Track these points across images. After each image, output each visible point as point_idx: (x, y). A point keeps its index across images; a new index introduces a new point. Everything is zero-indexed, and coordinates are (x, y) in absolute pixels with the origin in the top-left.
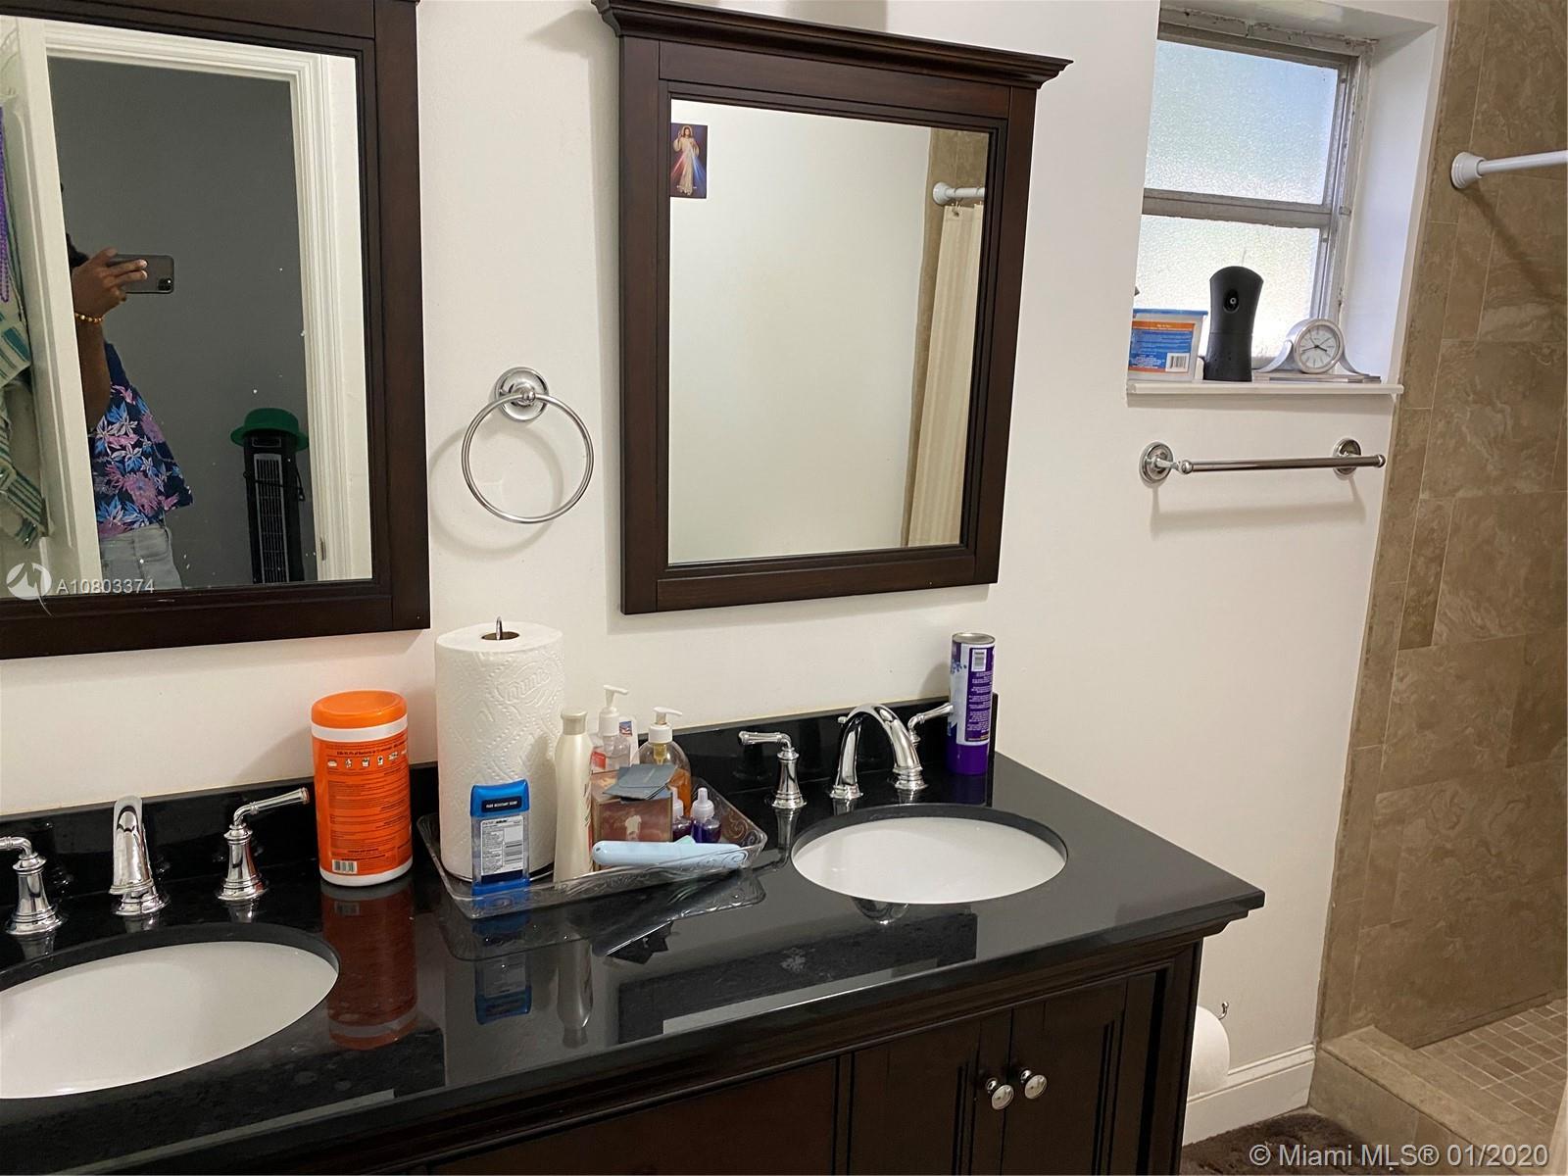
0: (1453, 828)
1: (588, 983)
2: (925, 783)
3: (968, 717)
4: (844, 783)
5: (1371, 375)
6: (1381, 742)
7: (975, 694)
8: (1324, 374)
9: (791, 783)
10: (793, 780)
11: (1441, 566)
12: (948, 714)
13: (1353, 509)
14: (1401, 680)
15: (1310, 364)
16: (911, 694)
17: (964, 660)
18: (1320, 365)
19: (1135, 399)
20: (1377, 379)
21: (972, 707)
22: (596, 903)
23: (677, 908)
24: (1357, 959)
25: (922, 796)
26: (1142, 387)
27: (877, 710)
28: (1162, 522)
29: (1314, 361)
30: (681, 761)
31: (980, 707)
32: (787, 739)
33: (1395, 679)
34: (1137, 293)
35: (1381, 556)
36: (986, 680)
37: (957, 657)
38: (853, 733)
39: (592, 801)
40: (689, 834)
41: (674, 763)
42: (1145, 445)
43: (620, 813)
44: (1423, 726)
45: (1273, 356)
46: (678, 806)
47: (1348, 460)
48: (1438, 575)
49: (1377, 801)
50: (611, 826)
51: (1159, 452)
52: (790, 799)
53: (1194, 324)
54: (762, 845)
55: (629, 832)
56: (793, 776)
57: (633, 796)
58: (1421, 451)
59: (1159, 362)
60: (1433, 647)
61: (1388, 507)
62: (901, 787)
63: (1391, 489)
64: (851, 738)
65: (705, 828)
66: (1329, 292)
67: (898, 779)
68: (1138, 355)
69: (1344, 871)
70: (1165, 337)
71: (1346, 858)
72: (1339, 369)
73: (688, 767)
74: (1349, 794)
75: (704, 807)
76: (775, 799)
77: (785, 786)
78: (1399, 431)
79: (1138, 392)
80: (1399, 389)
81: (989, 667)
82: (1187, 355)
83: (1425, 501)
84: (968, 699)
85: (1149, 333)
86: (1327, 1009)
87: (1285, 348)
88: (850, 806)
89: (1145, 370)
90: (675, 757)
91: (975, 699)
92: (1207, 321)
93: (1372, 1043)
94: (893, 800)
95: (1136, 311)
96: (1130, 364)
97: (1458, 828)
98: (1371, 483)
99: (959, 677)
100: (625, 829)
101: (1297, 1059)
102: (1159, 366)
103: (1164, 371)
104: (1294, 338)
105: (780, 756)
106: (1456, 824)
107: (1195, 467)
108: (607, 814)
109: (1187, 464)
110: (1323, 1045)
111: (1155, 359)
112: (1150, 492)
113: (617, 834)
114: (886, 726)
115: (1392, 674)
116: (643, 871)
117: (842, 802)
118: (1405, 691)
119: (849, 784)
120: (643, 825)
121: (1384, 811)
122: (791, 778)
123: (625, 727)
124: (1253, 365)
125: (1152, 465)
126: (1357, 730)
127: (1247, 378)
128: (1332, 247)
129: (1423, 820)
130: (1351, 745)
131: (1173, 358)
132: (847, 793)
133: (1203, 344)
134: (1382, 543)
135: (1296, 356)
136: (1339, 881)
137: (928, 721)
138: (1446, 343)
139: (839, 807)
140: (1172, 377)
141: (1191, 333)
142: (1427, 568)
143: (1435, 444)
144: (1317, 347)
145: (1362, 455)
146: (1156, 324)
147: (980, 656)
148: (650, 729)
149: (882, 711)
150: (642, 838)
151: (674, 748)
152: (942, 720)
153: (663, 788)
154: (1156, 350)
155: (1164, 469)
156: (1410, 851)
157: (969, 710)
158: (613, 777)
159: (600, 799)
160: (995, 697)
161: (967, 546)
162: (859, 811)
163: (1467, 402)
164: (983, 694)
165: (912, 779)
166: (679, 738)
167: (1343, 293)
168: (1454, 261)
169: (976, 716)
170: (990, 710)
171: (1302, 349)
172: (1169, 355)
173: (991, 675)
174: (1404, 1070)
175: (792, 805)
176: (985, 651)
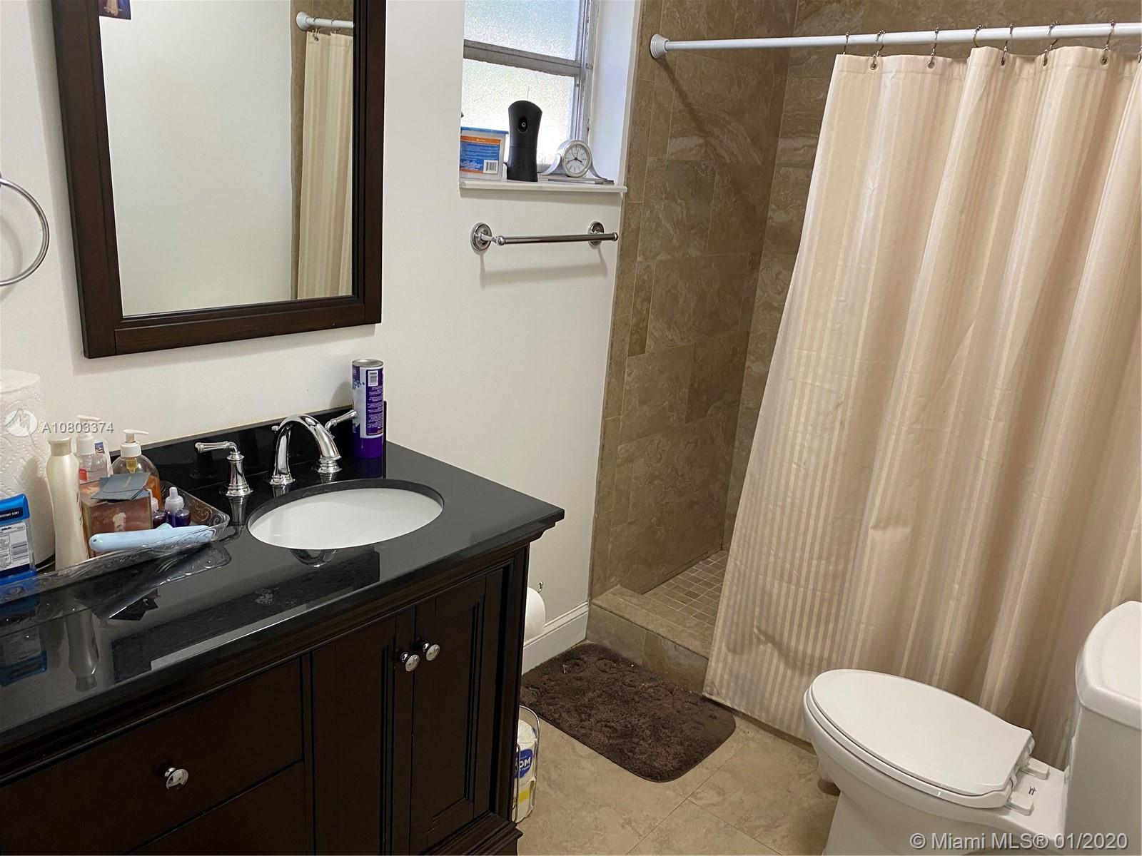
0: (659, 462)
1: (93, 641)
2: (340, 467)
3: (368, 419)
4: (280, 473)
5: (608, 179)
6: (619, 414)
7: (371, 402)
8: (580, 178)
9: (239, 477)
10: (241, 475)
11: (650, 303)
12: (354, 418)
13: (601, 268)
14: (629, 375)
15: (572, 170)
16: (324, 405)
17: (363, 379)
18: (578, 171)
19: (465, 192)
20: (611, 182)
21: (370, 411)
22: (96, 581)
23: (164, 575)
24: (610, 547)
25: (338, 476)
26: (469, 184)
27: (303, 418)
28: (487, 278)
29: (575, 168)
30: (151, 469)
31: (376, 411)
32: (233, 446)
33: (626, 374)
34: (462, 116)
35: (617, 297)
36: (379, 392)
37: (357, 377)
38: (285, 437)
39: (82, 507)
40: (165, 522)
41: (145, 471)
42: (473, 225)
43: (107, 512)
44: (642, 402)
45: (549, 163)
46: (154, 502)
47: (596, 236)
48: (648, 310)
49: (619, 449)
50: (101, 522)
51: (482, 230)
52: (240, 489)
53: (500, 141)
54: (226, 523)
55: (116, 525)
56: (241, 472)
57: (119, 498)
58: (638, 230)
59: (479, 166)
60: (646, 354)
61: (620, 266)
62: (322, 472)
63: (621, 255)
64: (283, 442)
65: (179, 516)
66: (582, 122)
67: (320, 467)
68: (465, 160)
69: (601, 495)
70: (482, 148)
71: (602, 486)
72: (589, 175)
73: (157, 474)
74: (602, 447)
75: (176, 500)
76: (227, 490)
77: (235, 479)
78: (625, 216)
79: (467, 187)
80: (625, 189)
81: (381, 382)
82: (497, 162)
83: (640, 262)
84: (367, 406)
85: (471, 145)
86: (594, 578)
87: (556, 159)
88: (286, 489)
89: (470, 171)
90: (145, 467)
91: (372, 405)
92: (508, 137)
93: (619, 595)
94: (318, 481)
95: (462, 129)
96: (460, 167)
97: (661, 462)
98: (610, 250)
99: (360, 392)
100: (114, 523)
101: (579, 613)
102: (479, 169)
103: (482, 173)
104: (562, 152)
105: (229, 458)
106: (660, 459)
107: (507, 241)
108: (97, 514)
109: (501, 239)
110: (594, 601)
111: (476, 164)
112: (477, 257)
113: (108, 528)
114: (311, 429)
115: (624, 372)
116: (134, 553)
117: (279, 487)
118: (632, 382)
119: (284, 474)
120: (127, 520)
121: (622, 456)
122: (239, 474)
123: (99, 447)
124: (538, 169)
125: (479, 239)
126: (606, 408)
127: (534, 179)
128: (582, 91)
129: (643, 459)
130: (604, 417)
131: (487, 163)
132: (283, 480)
133: (506, 154)
134: (617, 290)
135: (564, 164)
136: (600, 501)
137: (339, 424)
138: (650, 159)
139: (277, 491)
140: (488, 177)
141: (499, 146)
142: (642, 305)
143: (645, 225)
144: (576, 159)
145: (605, 233)
146: (475, 139)
147: (374, 375)
148: (122, 447)
149: (307, 419)
150: (128, 529)
151: (143, 460)
152: (349, 423)
153: (141, 491)
154: (475, 157)
155: (486, 242)
156: (636, 478)
157: (368, 414)
158: (95, 486)
159: (89, 503)
160: (385, 403)
161: (358, 297)
162: (293, 492)
163: (661, 199)
164: (377, 402)
165: (330, 465)
166: (148, 452)
167: (590, 123)
168: (653, 105)
169: (373, 418)
170: (383, 413)
171: (567, 160)
172: (485, 161)
173: (382, 388)
174: (637, 607)
175: (242, 493)
176: (377, 371)
